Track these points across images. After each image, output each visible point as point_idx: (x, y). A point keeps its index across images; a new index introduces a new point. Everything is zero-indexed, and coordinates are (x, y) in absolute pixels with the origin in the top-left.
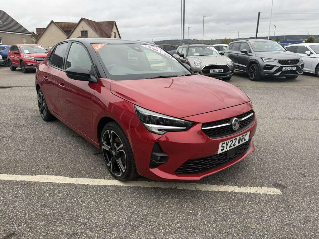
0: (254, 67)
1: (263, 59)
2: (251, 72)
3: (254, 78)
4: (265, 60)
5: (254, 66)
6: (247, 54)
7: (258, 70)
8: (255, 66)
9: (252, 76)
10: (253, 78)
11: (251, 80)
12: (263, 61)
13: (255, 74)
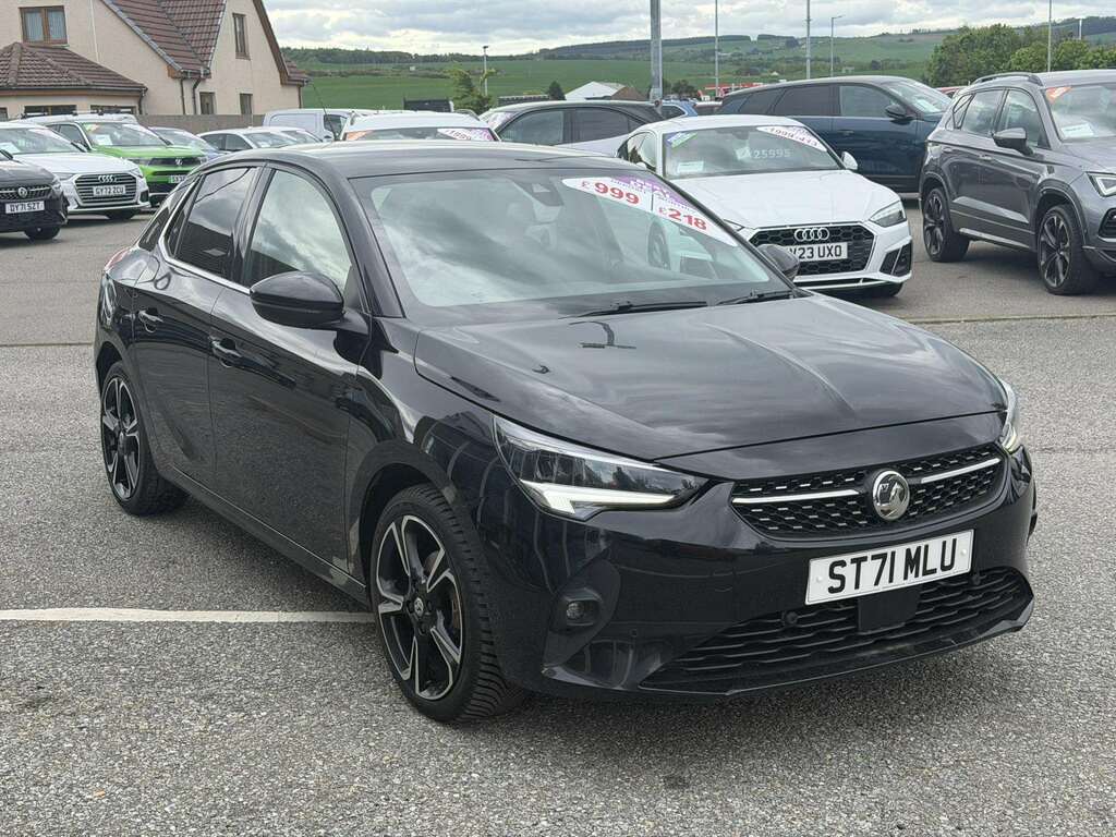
0: (1059, 221)
1: (1098, 180)
2: (1050, 250)
3: (1062, 278)
4: (1108, 184)
5: (1057, 215)
6: (1027, 153)
7: (1080, 238)
8: (1064, 220)
9: (1053, 272)
10: (1058, 281)
11: (1053, 292)
12: (1099, 191)
13: (1068, 259)
